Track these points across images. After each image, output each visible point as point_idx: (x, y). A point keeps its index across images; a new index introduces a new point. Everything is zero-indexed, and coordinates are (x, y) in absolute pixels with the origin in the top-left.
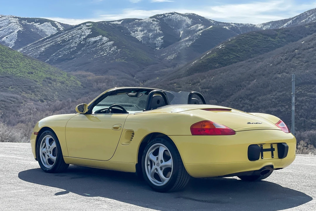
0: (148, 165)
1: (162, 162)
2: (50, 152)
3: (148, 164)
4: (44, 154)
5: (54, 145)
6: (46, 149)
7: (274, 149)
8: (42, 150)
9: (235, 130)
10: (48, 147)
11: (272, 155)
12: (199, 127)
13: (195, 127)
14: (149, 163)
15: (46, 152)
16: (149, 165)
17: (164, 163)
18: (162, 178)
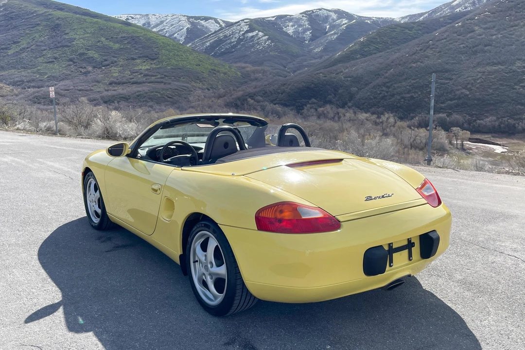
2: (95, 202)
5: (98, 195)
7: (414, 243)
8: (89, 197)
9: (340, 218)
10: (93, 195)
11: (410, 255)
12: (268, 215)
13: (263, 215)
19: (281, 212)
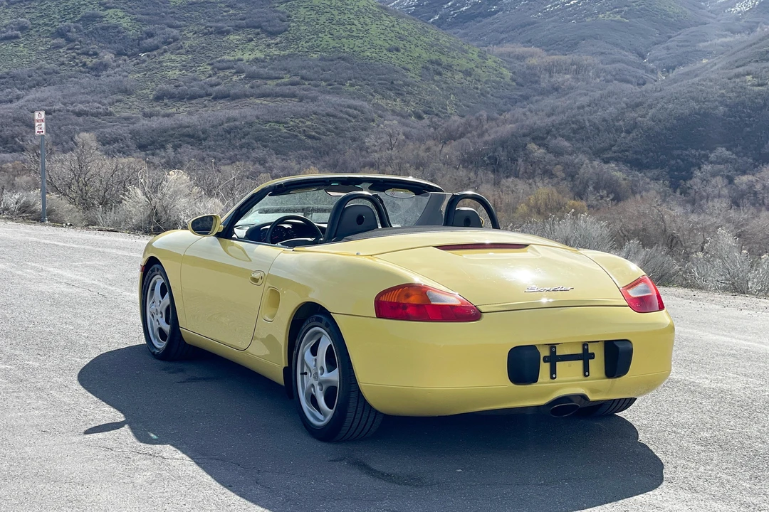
2: (161, 313)
4: (152, 315)
5: (167, 300)
6: (156, 305)
7: (593, 354)
8: (150, 308)
9: (482, 309)
10: (158, 303)
11: (586, 369)
12: (393, 298)
13: (383, 299)
15: (154, 313)
19: (408, 296)
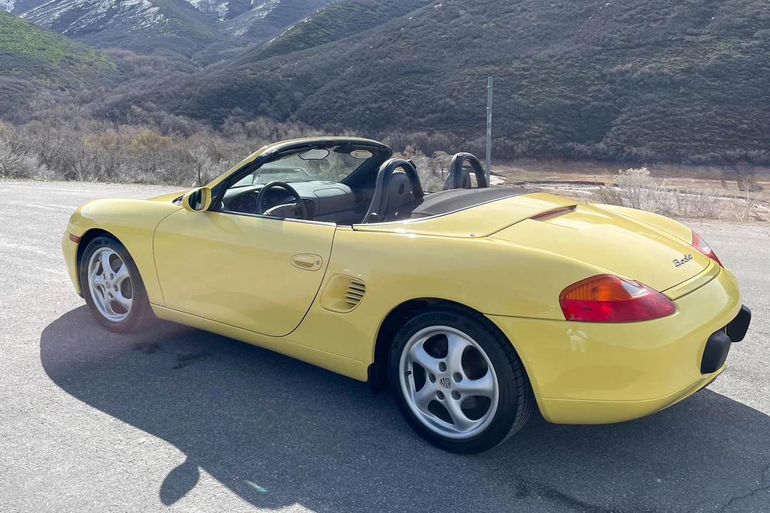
0: (407, 373)
1: (458, 377)
3: (409, 370)
4: (99, 288)
5: (124, 272)
6: (105, 278)
8: (93, 279)
10: (108, 276)
14: (410, 368)
15: (103, 286)
16: (410, 373)
17: (467, 384)
18: (455, 416)
